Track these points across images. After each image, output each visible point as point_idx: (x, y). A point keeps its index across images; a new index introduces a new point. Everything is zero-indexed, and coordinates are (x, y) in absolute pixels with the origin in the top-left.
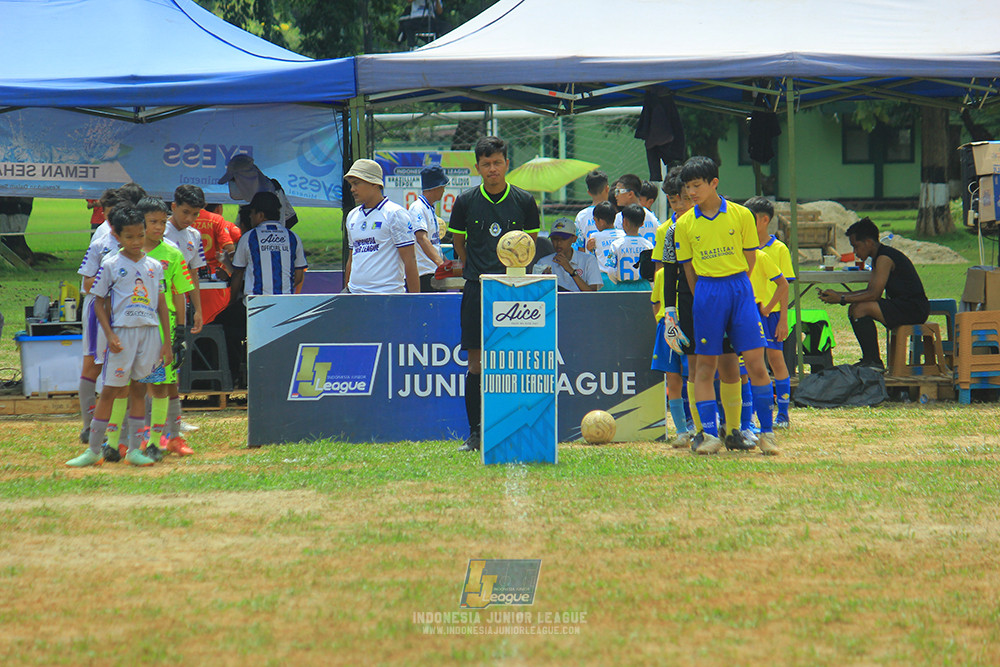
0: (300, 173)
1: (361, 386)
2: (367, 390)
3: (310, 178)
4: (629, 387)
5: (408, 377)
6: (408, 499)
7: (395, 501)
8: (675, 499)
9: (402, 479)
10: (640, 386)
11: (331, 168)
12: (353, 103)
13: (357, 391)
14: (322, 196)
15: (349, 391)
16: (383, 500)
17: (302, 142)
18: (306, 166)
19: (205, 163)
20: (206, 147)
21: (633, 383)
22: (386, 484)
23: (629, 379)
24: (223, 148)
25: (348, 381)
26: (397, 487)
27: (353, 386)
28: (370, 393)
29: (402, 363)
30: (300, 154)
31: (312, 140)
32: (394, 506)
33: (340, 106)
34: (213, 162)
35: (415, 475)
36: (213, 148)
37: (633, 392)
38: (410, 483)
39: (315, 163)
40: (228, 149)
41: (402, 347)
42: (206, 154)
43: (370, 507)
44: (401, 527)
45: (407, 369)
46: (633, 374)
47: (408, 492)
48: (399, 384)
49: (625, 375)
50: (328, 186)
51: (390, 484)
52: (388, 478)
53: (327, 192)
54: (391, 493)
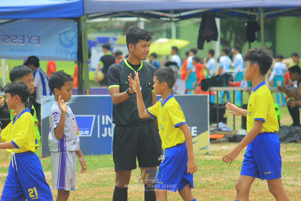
0: (60, 47)
1: (87, 132)
2: (89, 134)
3: (64, 49)
4: (195, 133)
5: (106, 129)
6: (107, 173)
7: (102, 174)
8: (210, 173)
9: (104, 167)
10: (199, 132)
11: (72, 45)
12: (82, 18)
13: (85, 134)
14: (69, 56)
15: (82, 134)
16: (97, 174)
17: (61, 34)
18: (62, 44)
19: (20, 43)
20: (20, 36)
21: (196, 131)
22: (98, 169)
23: (195, 129)
24: (28, 37)
25: (82, 130)
26: (102, 170)
27: (84, 132)
28: (90, 135)
29: (103, 123)
30: (60, 39)
31: (65, 33)
32: (102, 176)
33: (77, 19)
34: (23, 42)
35: (109, 166)
36: (24, 37)
37: (196, 135)
38: (108, 169)
39: (67, 43)
40: (30, 37)
41: (103, 117)
42: (20, 39)
43: (92, 176)
44: (105, 182)
45: (105, 126)
46: (196, 128)
47: (107, 171)
48: (102, 132)
49: (193, 128)
50: (72, 52)
51: (99, 169)
52: (98, 167)
53: (71, 55)
54: (100, 172)
